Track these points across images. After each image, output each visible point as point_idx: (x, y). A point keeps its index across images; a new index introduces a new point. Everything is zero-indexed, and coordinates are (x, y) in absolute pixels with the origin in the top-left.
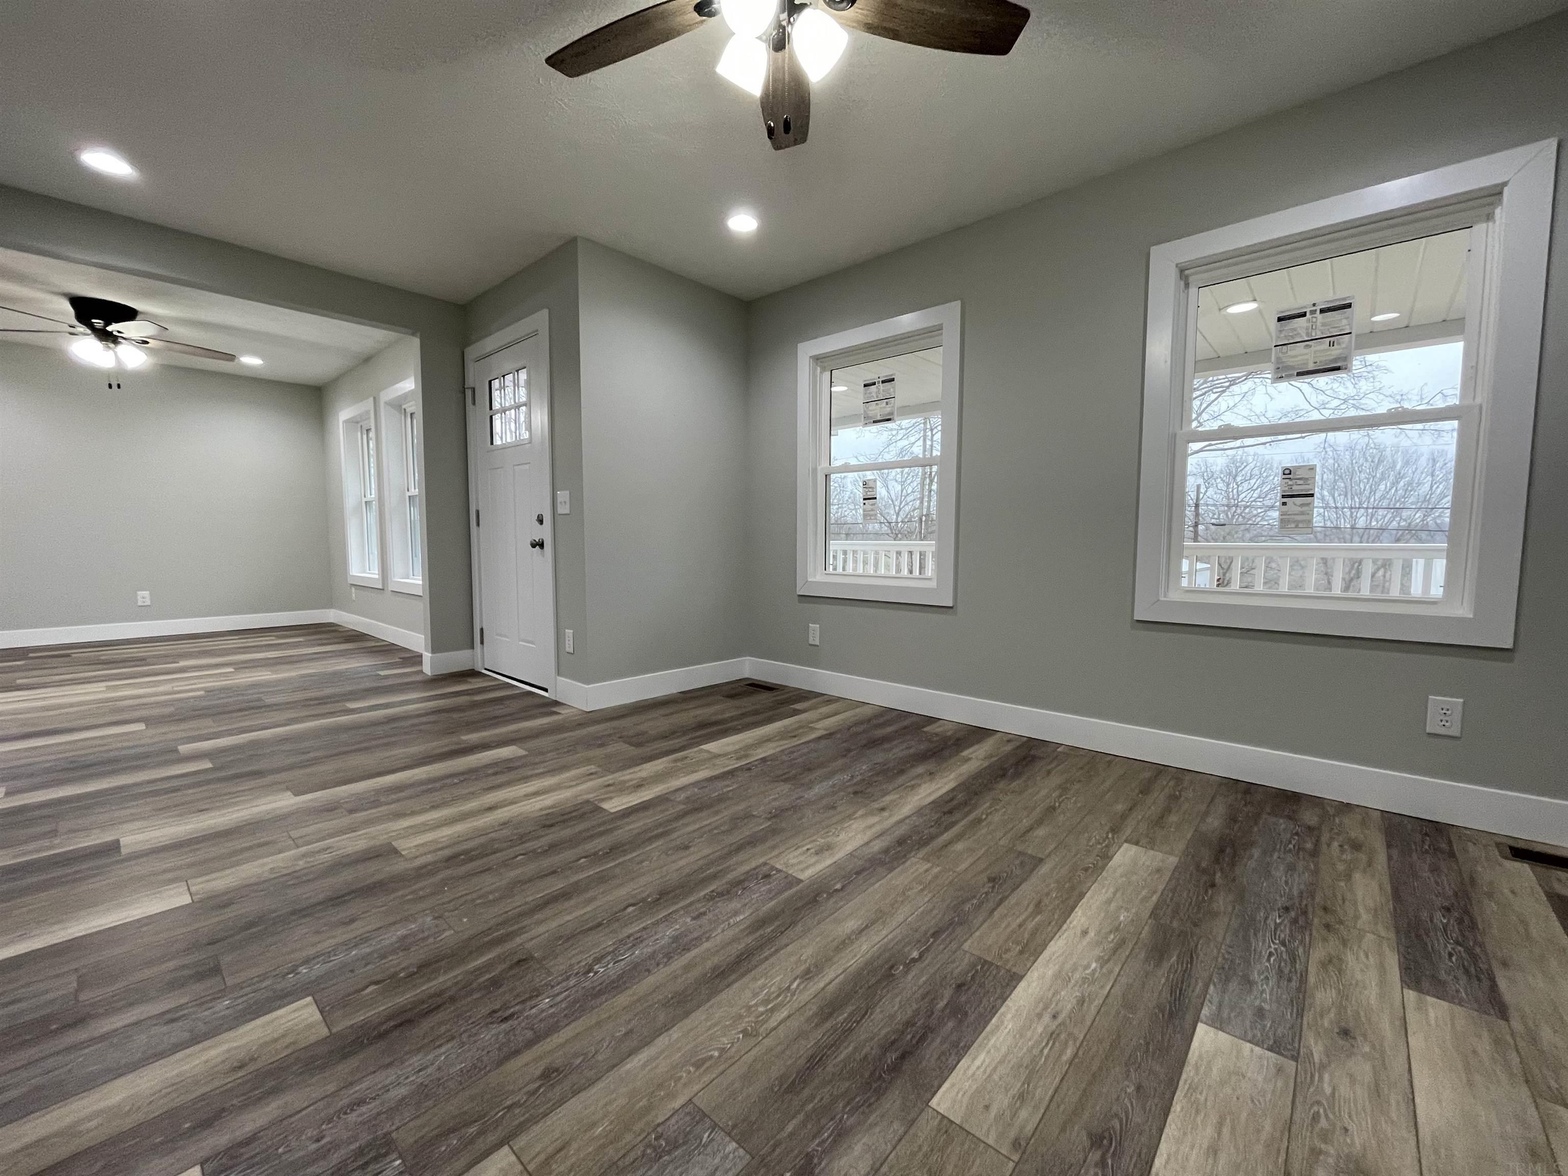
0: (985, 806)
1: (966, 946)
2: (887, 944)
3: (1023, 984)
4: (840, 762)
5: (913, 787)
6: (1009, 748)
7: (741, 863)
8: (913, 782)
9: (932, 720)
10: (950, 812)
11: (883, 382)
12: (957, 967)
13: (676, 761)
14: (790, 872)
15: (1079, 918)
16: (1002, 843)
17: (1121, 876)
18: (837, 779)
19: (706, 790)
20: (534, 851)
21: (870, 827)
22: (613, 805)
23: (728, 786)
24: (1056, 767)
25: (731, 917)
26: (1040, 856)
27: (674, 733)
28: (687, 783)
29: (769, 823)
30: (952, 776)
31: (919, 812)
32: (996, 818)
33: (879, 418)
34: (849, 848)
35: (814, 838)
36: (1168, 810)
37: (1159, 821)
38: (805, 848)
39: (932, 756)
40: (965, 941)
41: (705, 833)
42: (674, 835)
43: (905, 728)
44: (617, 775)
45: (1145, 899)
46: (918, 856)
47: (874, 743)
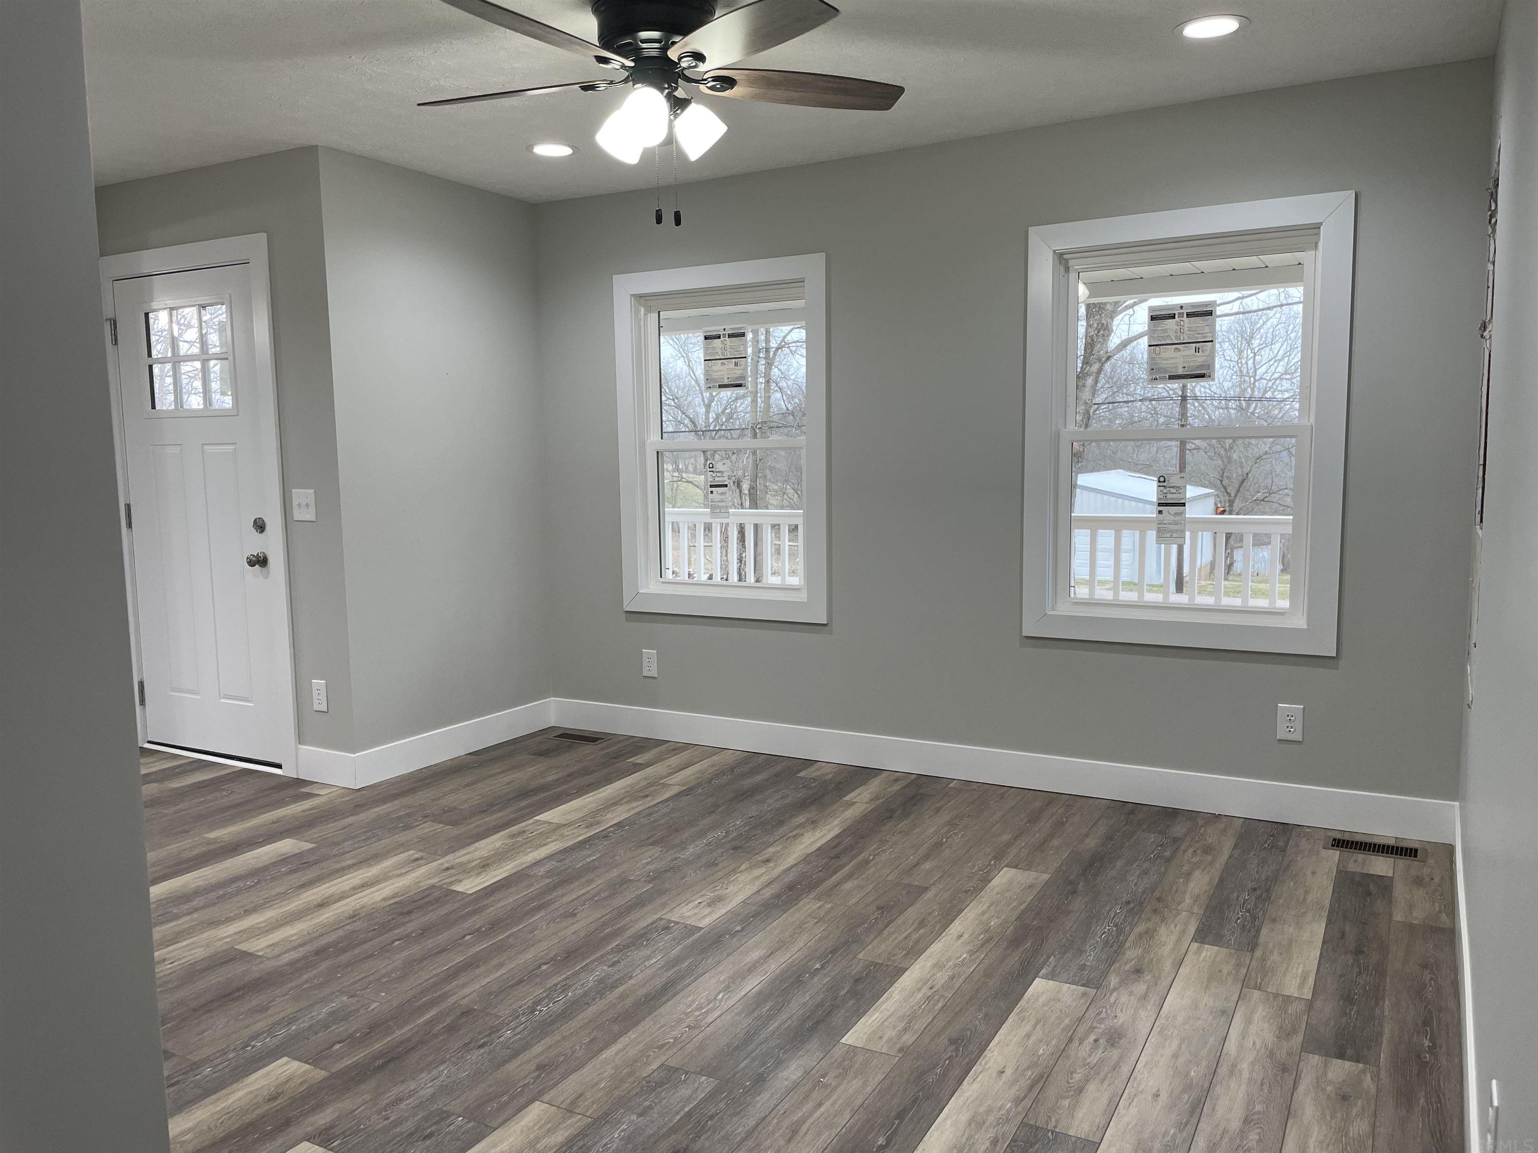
0: (873, 848)
1: (860, 956)
2: (794, 961)
3: (907, 973)
4: (708, 820)
5: (795, 837)
6: (896, 787)
7: (637, 920)
8: (794, 833)
9: (809, 763)
10: (837, 857)
11: (730, 336)
12: (853, 970)
13: (513, 836)
14: (688, 923)
15: (956, 927)
16: (889, 878)
17: (997, 894)
18: (711, 836)
19: (567, 861)
20: (408, 936)
21: (758, 877)
22: (469, 886)
23: (589, 856)
24: (946, 804)
25: (644, 961)
26: (926, 885)
27: (492, 805)
28: (539, 858)
29: (651, 885)
30: (836, 822)
31: (806, 859)
32: (884, 857)
33: (726, 382)
34: (741, 897)
35: (704, 892)
36: (1051, 836)
37: (1041, 846)
38: (697, 902)
39: (813, 803)
40: (860, 952)
41: (585, 901)
42: (553, 906)
43: (777, 775)
44: (448, 858)
45: (1015, 908)
46: (810, 897)
47: (744, 795)
